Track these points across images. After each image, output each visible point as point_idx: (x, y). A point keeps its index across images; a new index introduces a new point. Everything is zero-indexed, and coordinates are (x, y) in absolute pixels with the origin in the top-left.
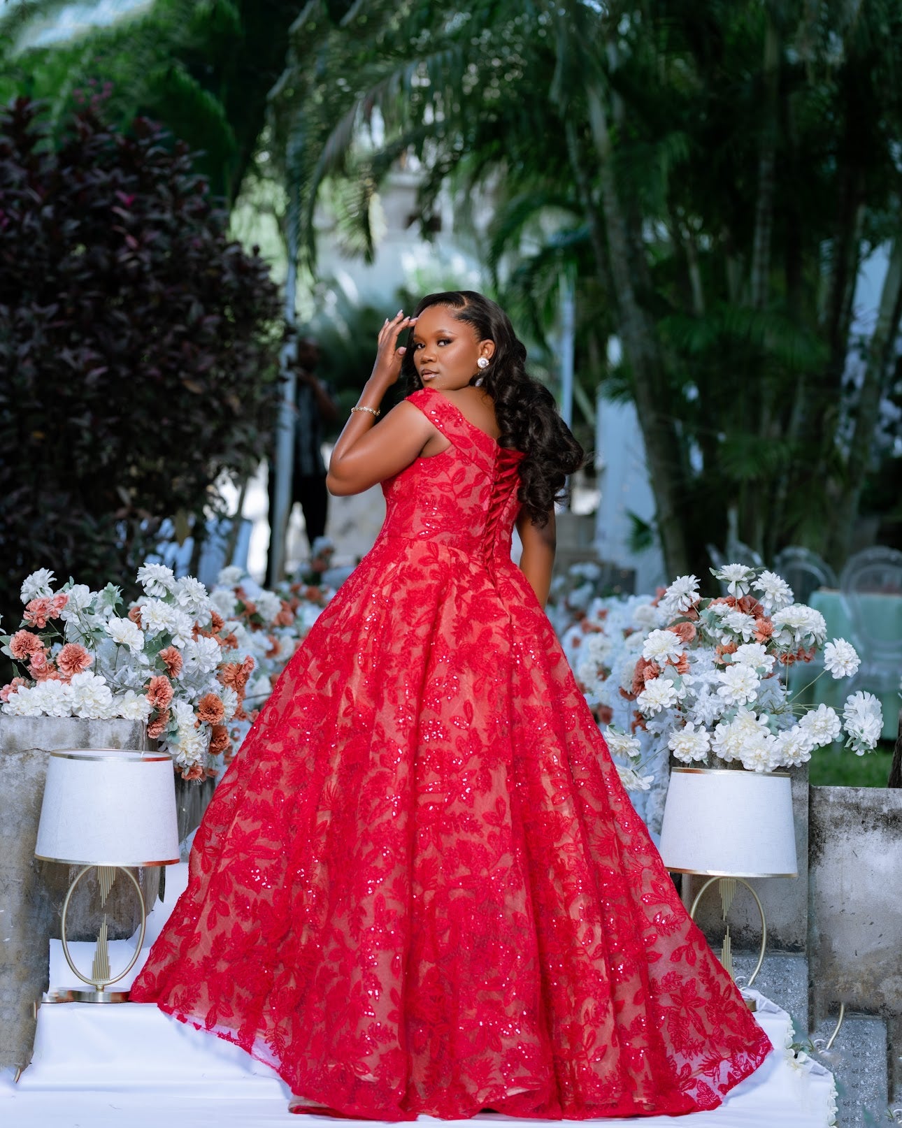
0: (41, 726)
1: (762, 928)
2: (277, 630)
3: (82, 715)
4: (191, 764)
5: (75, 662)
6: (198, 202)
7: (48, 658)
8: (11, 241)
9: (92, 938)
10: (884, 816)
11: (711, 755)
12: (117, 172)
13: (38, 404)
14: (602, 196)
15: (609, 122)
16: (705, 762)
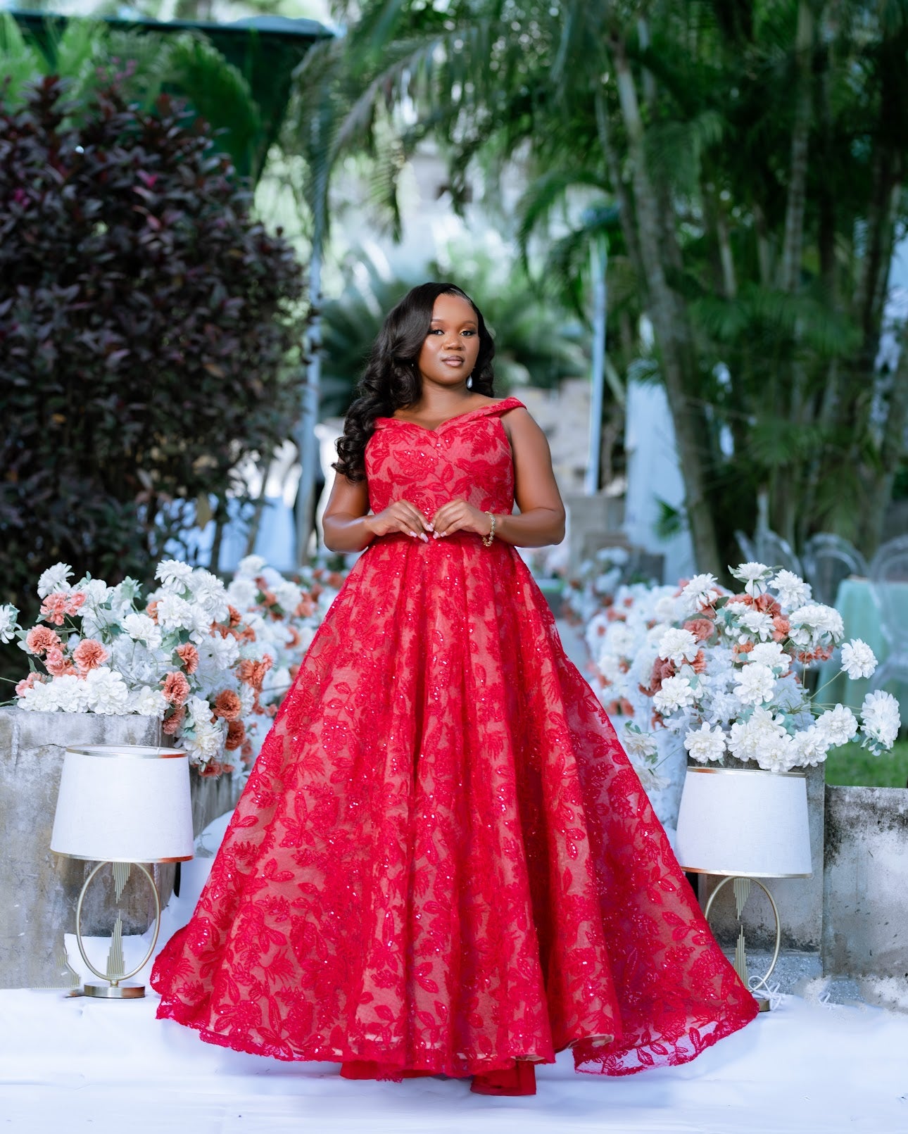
0: (57, 722)
1: (777, 928)
2: (298, 621)
3: (98, 710)
4: (206, 759)
5: (91, 658)
6: (220, 181)
7: (65, 653)
8: (32, 221)
9: (107, 933)
10: (900, 816)
11: (728, 755)
12: (138, 151)
13: (58, 388)
14: (632, 175)
15: (640, 99)
16: (721, 762)
